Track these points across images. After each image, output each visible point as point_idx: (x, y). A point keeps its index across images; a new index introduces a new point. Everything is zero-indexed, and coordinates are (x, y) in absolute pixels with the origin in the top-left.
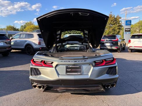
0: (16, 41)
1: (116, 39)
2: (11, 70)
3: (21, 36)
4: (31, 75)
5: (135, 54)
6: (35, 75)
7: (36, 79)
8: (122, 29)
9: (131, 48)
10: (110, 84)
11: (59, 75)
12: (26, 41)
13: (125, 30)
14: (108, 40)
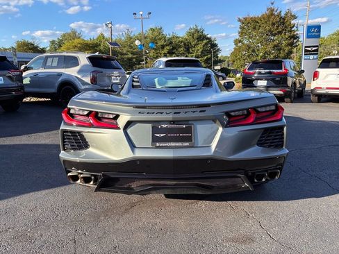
0: (36, 75)
1: (283, 70)
2: (23, 143)
3: (49, 63)
4: (64, 150)
5: (327, 106)
6: (74, 149)
7: (78, 160)
8: (296, 46)
9: (319, 91)
10: (267, 171)
11: (135, 147)
12: (60, 75)
13: (306, 51)
14: (263, 71)
